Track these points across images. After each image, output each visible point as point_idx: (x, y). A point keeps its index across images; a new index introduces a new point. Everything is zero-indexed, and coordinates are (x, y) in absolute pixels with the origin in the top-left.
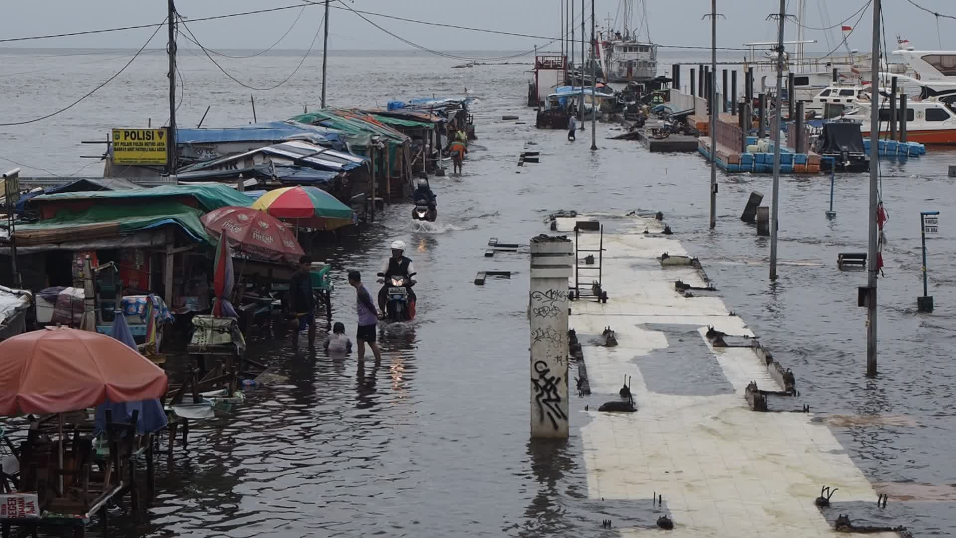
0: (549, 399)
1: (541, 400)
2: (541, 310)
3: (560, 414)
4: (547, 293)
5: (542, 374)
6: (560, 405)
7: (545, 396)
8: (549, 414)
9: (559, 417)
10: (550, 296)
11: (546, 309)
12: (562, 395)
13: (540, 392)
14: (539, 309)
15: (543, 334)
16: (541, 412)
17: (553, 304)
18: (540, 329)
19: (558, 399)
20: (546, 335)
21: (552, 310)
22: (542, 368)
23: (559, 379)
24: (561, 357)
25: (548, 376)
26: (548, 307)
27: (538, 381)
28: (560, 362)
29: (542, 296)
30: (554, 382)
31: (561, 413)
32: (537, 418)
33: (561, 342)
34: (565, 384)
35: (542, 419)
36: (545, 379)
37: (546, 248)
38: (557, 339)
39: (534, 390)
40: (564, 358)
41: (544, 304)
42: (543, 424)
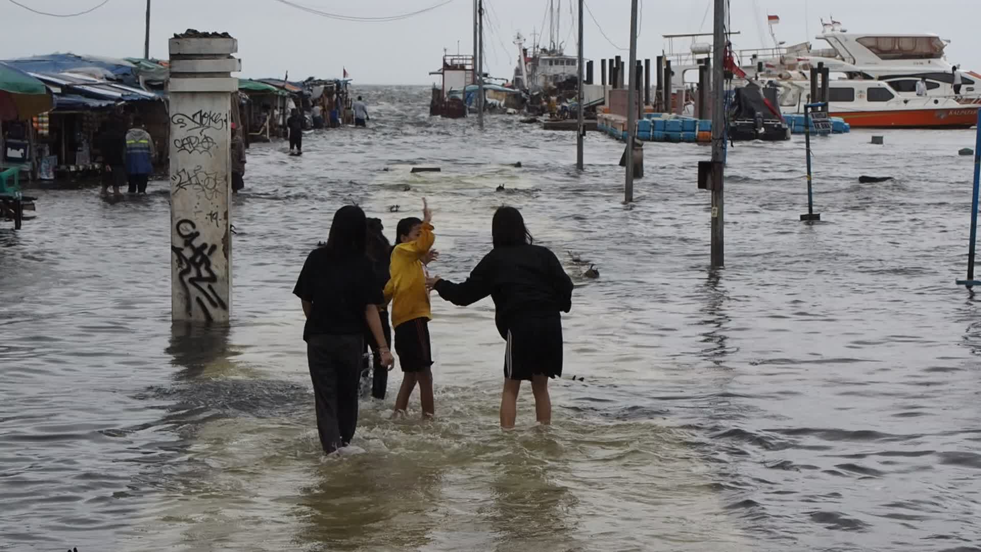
0: (200, 278)
1: (186, 278)
2: (185, 142)
3: (215, 299)
4: (194, 116)
5: (189, 240)
6: (216, 286)
7: (193, 274)
8: (198, 300)
9: (214, 305)
10: (199, 122)
11: (193, 140)
12: (218, 271)
13: (185, 267)
14: (183, 141)
15: (190, 179)
16: (188, 298)
17: (203, 133)
18: (184, 170)
19: (213, 278)
20: (194, 180)
21: (203, 142)
22: (187, 230)
23: (214, 247)
24: (217, 213)
25: (197, 243)
26: (197, 138)
27: (182, 249)
28: (214, 221)
29: (186, 120)
30: (206, 252)
31: (218, 298)
32: (181, 306)
33: (216, 191)
34: (222, 256)
35: (188, 308)
36: (193, 247)
37: (191, 47)
38: (211, 186)
39: (176, 264)
40: (221, 215)
41: (190, 133)
42: (190, 315)
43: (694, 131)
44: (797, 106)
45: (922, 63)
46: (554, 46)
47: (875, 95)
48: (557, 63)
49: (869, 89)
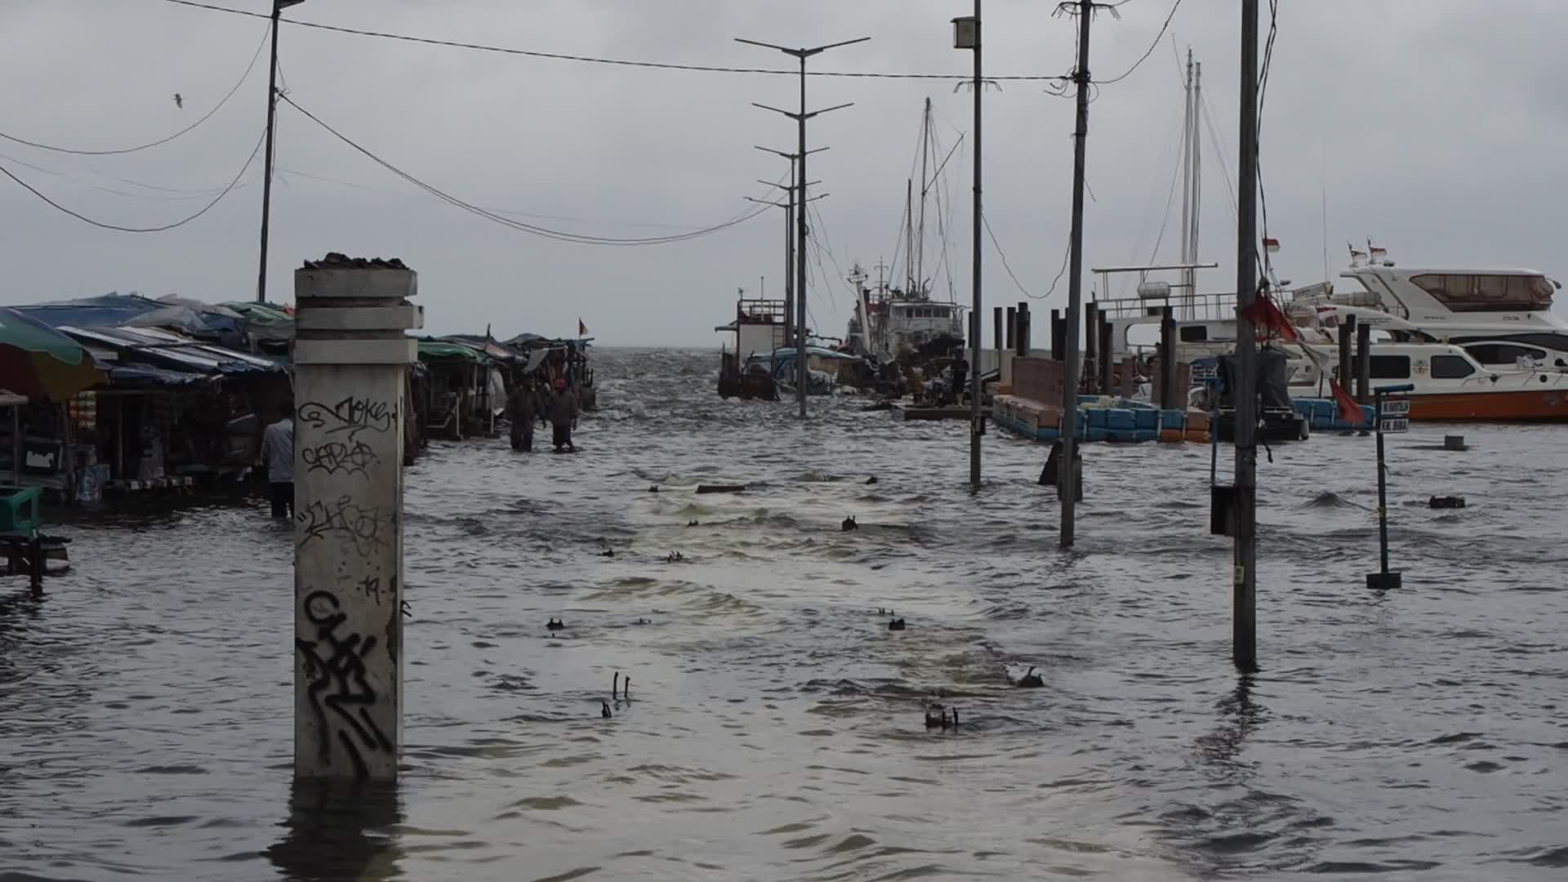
0: (345, 696)
1: (321, 697)
2: (323, 453)
3: (372, 735)
4: (338, 407)
5: (327, 627)
6: (375, 711)
7: (334, 688)
8: (343, 735)
9: (371, 745)
10: (347, 418)
11: (337, 450)
12: (377, 684)
13: (319, 676)
14: (318, 451)
15: (329, 519)
16: (323, 730)
17: (354, 438)
18: (319, 503)
19: (369, 697)
20: (336, 522)
21: (353, 454)
22: (325, 611)
23: (371, 641)
24: (377, 580)
25: (341, 633)
26: (343, 445)
27: (314, 645)
28: (372, 594)
29: (325, 415)
30: (357, 650)
31: (378, 733)
32: (312, 745)
33: (377, 540)
34: (386, 655)
35: (325, 749)
36: (333, 641)
37: (335, 284)
38: (366, 532)
39: (303, 674)
40: (384, 585)
41: (331, 438)
42: (328, 762)
43: (1155, 428)
44: (1317, 386)
45: (1517, 319)
46: (914, 287)
47: (1444, 367)
48: (919, 314)
49: (1434, 358)
